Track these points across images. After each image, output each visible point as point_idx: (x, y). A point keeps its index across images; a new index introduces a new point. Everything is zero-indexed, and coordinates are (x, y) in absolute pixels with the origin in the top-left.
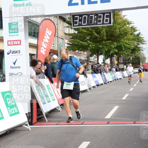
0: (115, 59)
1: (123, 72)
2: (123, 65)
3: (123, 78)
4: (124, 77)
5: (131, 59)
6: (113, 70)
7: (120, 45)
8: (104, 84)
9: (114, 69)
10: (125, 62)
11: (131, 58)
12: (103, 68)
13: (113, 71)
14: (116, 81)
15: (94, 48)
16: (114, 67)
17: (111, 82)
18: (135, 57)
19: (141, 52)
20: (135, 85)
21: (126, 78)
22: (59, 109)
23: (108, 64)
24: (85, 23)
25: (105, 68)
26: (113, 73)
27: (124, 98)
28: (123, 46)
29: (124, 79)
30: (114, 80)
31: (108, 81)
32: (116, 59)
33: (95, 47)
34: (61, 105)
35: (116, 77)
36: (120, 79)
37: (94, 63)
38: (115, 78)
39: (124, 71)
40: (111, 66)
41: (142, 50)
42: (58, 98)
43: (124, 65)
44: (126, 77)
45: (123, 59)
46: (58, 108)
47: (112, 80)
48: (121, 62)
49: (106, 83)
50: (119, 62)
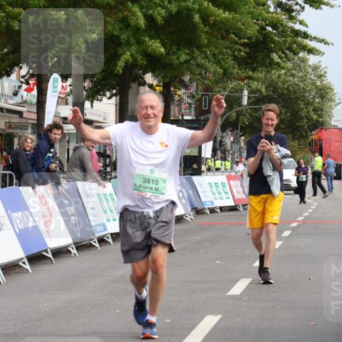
1: (195, 178)
3: (190, 216)
4: (199, 212)
5: (245, 102)
7: (179, 13)
8: (74, 251)
11: (246, 93)
12: (76, 149)
18: (272, 85)
19: (304, 61)
21: (208, 218)
25: (85, 151)
28: (197, 18)
29: (202, 219)
31: (98, 235)
37: (15, 119)
39: (198, 172)
41: (311, 51)
44: (212, 211)
45: (199, 101)
48: (186, 118)
49: (91, 246)
50: (171, 118)
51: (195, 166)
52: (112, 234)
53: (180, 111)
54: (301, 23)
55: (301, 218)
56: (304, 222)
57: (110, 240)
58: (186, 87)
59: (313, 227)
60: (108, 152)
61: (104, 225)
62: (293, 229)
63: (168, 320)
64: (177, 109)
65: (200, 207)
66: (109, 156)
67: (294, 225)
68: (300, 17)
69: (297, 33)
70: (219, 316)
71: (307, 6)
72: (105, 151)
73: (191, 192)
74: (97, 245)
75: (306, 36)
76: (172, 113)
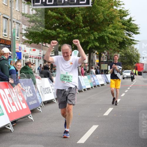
0: (95, 57)
1: (107, 75)
2: (106, 65)
3: (106, 84)
6: (92, 71)
8: (78, 92)
9: (94, 71)
10: (110, 60)
13: (92, 74)
14: (96, 88)
15: (65, 39)
16: (93, 67)
17: (88, 89)
20: (123, 95)
22: (10, 128)
23: (85, 64)
24: (52, 2)
26: (92, 77)
27: (107, 114)
29: (108, 85)
30: (93, 87)
31: (83, 88)
32: (97, 57)
33: (67, 38)
34: (12, 123)
35: (96, 82)
36: (102, 85)
38: (94, 83)
40: (89, 66)
42: (9, 112)
43: (109, 65)
45: (108, 56)
46: (9, 126)
47: (89, 87)
48: (105, 61)
49: (82, 91)
50: (101, 61)
51: (107, 72)
52: (87, 88)
53: (103, 59)
54: (133, 37)
55: (132, 85)
56: (133, 85)
57: (86, 90)
58: (104, 53)
59: (135, 87)
60: (86, 69)
61: (85, 86)
62: (130, 87)
63: (100, 109)
64: (102, 59)
65: (108, 82)
66: (86, 70)
67: (131, 86)
68: (133, 36)
69: (131, 40)
70: (113, 108)
71: (134, 34)
72: (85, 68)
73: (106, 78)
74: (83, 91)
75: (134, 40)
76: (101, 60)
